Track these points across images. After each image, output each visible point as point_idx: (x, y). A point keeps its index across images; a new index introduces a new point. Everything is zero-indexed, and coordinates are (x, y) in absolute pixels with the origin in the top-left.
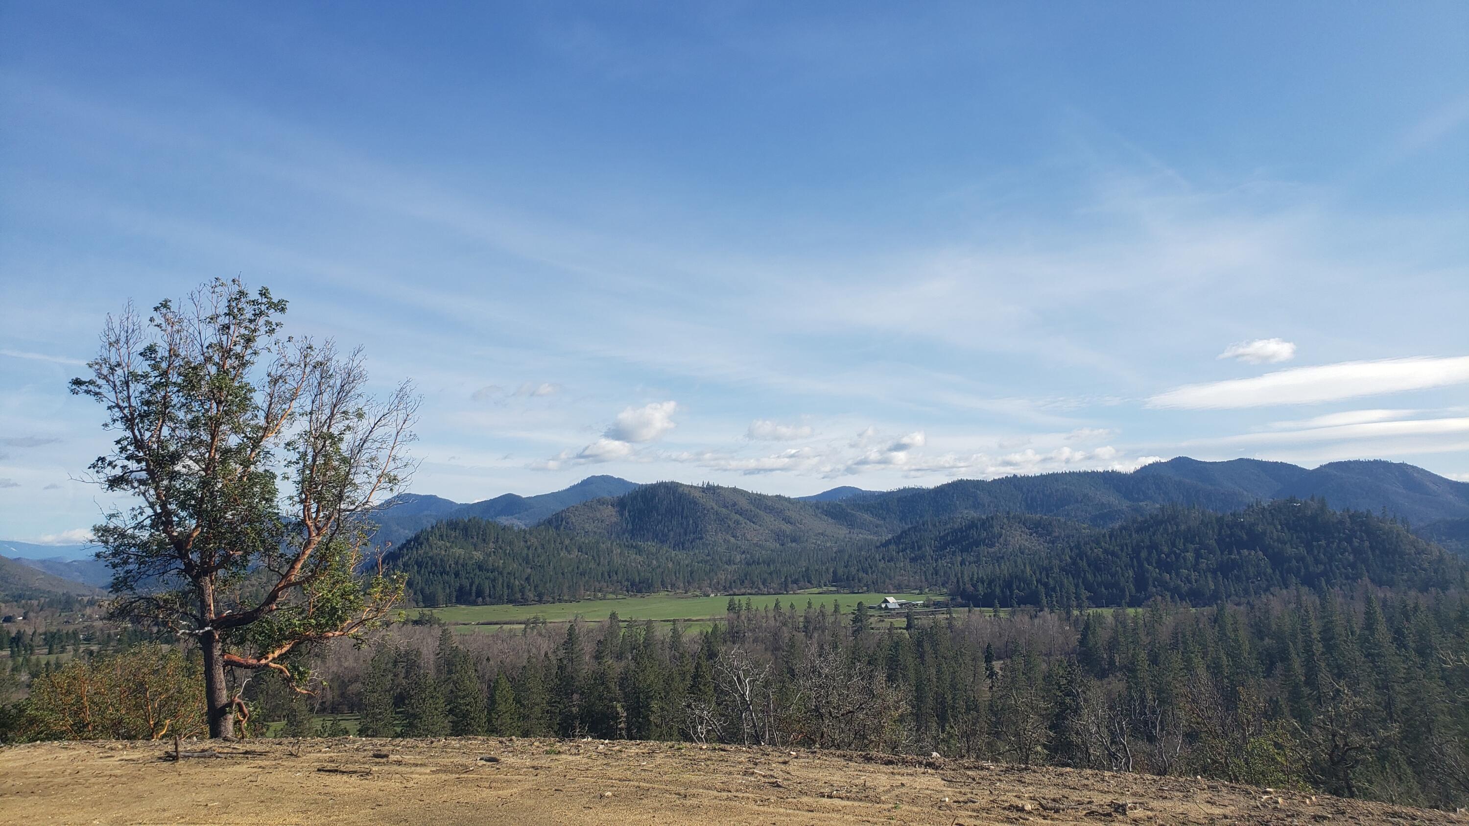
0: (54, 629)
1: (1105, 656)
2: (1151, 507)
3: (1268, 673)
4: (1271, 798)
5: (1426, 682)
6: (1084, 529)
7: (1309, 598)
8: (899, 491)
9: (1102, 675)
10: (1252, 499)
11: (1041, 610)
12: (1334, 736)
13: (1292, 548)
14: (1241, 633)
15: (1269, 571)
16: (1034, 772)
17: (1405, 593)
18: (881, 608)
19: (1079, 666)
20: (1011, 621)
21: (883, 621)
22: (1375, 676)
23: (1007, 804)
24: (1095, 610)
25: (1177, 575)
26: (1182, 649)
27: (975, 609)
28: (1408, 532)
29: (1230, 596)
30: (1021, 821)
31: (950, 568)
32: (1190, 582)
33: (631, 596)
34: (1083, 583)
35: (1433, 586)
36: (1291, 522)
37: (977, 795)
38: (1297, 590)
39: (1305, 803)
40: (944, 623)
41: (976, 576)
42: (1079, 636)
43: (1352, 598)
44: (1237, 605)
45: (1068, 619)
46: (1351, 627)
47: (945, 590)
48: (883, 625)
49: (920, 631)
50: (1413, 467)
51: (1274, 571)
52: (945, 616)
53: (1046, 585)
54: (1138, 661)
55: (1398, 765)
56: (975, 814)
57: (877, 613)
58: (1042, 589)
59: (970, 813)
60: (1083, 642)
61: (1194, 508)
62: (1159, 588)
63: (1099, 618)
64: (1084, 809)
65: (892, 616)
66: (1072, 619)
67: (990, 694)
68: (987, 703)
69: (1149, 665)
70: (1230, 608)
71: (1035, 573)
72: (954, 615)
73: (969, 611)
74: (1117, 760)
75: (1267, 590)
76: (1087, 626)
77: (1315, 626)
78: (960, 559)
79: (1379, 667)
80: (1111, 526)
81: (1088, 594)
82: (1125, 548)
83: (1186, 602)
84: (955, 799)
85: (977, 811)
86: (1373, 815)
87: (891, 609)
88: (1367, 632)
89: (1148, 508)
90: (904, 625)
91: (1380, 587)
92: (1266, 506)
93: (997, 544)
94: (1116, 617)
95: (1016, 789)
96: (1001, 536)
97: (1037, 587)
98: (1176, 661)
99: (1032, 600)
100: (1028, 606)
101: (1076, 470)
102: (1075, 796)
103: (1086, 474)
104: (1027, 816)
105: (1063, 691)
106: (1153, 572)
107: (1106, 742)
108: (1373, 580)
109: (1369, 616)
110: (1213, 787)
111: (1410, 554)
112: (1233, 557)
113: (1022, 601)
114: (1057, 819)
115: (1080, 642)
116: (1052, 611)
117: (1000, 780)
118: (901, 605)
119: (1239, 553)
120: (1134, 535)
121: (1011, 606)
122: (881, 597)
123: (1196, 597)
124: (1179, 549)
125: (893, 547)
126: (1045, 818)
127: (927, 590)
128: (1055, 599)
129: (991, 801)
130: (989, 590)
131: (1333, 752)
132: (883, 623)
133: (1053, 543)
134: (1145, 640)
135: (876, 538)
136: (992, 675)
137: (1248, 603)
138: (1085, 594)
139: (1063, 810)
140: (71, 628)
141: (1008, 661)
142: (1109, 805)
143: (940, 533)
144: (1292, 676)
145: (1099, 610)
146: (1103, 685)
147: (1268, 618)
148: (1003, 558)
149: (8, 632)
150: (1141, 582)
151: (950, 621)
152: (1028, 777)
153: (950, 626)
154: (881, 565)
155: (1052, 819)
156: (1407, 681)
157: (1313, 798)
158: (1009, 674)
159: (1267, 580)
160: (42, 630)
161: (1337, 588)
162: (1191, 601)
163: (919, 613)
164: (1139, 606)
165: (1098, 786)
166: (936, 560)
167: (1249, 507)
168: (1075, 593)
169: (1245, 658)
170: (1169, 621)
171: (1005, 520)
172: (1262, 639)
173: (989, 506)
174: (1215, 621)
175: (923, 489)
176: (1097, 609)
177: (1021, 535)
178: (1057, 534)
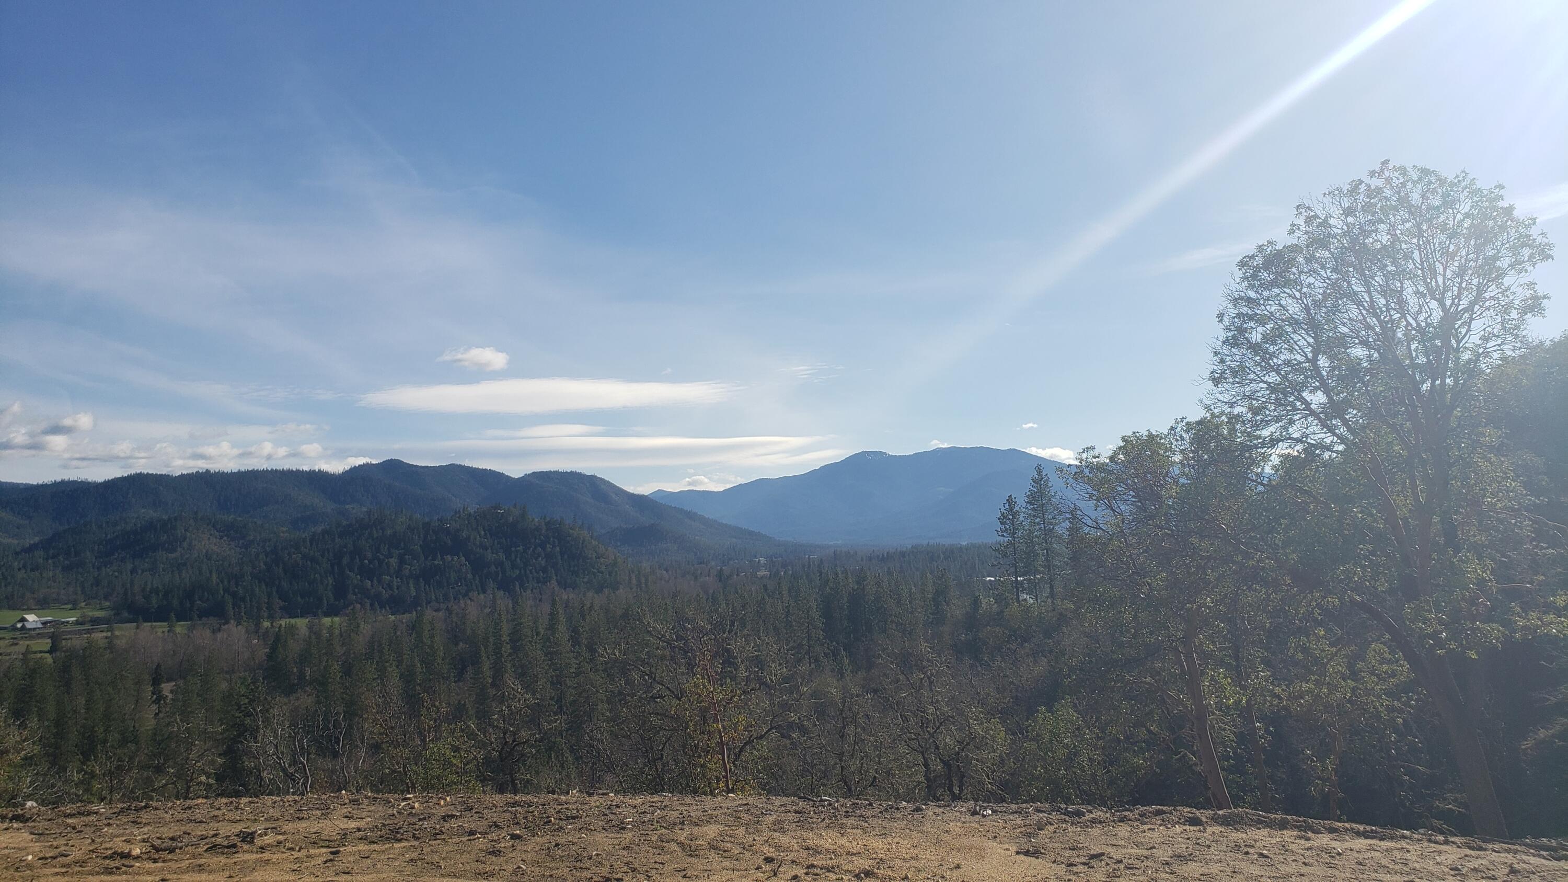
1: (295, 670)
2: (357, 510)
3: (460, 677)
4: (409, 804)
5: (592, 675)
6: (283, 532)
7: (503, 602)
8: (56, 484)
9: (290, 690)
10: (459, 505)
11: (227, 623)
12: (505, 733)
13: (493, 553)
14: (437, 639)
15: (470, 576)
16: (156, 809)
17: (584, 594)
18: (14, 628)
19: (263, 683)
20: (189, 636)
21: (16, 644)
22: (551, 672)
23: (110, 852)
24: (288, 620)
25: (379, 581)
26: (377, 658)
27: (145, 624)
28: (592, 538)
29: (429, 603)
30: (124, 869)
31: (116, 577)
32: (391, 589)
34: (277, 592)
35: (607, 587)
36: (494, 528)
37: (73, 846)
38: (494, 594)
39: (439, 804)
40: (102, 643)
41: (149, 586)
42: (268, 650)
43: (540, 600)
44: (436, 611)
45: (257, 632)
46: (537, 627)
47: (107, 604)
48: (16, 648)
49: (67, 654)
50: (601, 479)
51: (474, 576)
52: (104, 634)
53: (234, 595)
54: (330, 674)
55: (562, 753)
56: (64, 870)
57: (8, 635)
58: (229, 599)
59: (57, 870)
60: (270, 657)
61: (402, 512)
62: (359, 595)
63: (291, 629)
64: (207, 844)
65: (32, 638)
66: (262, 631)
67: (153, 722)
68: (150, 733)
69: (342, 676)
70: (429, 614)
71: (222, 582)
72: (117, 633)
73: (137, 628)
74: (294, 781)
75: (466, 595)
76: (278, 638)
77: (506, 628)
78: (130, 566)
79: (556, 664)
80: (313, 530)
81: (282, 604)
82: (326, 553)
83: (386, 610)
84: (41, 855)
85: (68, 866)
86: (496, 807)
87: (30, 629)
88: (549, 632)
89: (354, 511)
90: (48, 648)
91: (565, 589)
92: (472, 512)
93: (179, 549)
94: (310, 627)
95: (127, 832)
96: (185, 539)
97: (223, 597)
98: (370, 672)
99: (217, 612)
100: (211, 618)
101: (280, 468)
102: (199, 831)
103: (290, 472)
104: (132, 863)
105: (243, 711)
106: (354, 578)
107: (284, 762)
108: (559, 583)
109: (553, 616)
110: (354, 801)
111: (591, 558)
112: (436, 562)
113: (204, 614)
114: (171, 860)
115: (267, 656)
116: (239, 624)
117: (109, 825)
118: (45, 623)
119: (443, 559)
120: (337, 540)
121: (191, 619)
122: (17, 615)
123: (396, 604)
124: (382, 555)
125: (39, 554)
126: (155, 861)
127: (83, 604)
128: (243, 610)
129: (90, 851)
130: (165, 603)
131: (503, 748)
132: (16, 647)
133: (246, 549)
134: (340, 650)
135: (16, 542)
136: (159, 698)
137: (447, 609)
138: (278, 603)
139: (181, 848)
141: (181, 682)
142: (237, 835)
143: (106, 536)
144: (480, 678)
145: (293, 621)
146: (290, 701)
147: (464, 623)
148: (185, 564)
150: (340, 591)
151: (110, 641)
152: (145, 816)
153: (110, 646)
154: (21, 575)
155: (164, 861)
156: (577, 675)
157: (448, 799)
158: (181, 697)
159: (467, 585)
161: (529, 592)
162: (390, 608)
163: (69, 633)
164: (336, 615)
165: (230, 815)
166: (99, 569)
167: (456, 512)
168: (268, 603)
169: (438, 664)
170: (366, 629)
171: (192, 522)
172: (457, 644)
173: (173, 505)
174: (413, 628)
175: (89, 483)
176: (291, 619)
177: (209, 538)
178: (252, 538)
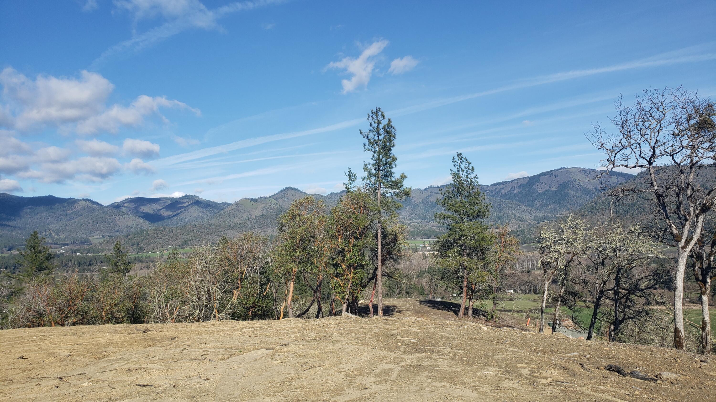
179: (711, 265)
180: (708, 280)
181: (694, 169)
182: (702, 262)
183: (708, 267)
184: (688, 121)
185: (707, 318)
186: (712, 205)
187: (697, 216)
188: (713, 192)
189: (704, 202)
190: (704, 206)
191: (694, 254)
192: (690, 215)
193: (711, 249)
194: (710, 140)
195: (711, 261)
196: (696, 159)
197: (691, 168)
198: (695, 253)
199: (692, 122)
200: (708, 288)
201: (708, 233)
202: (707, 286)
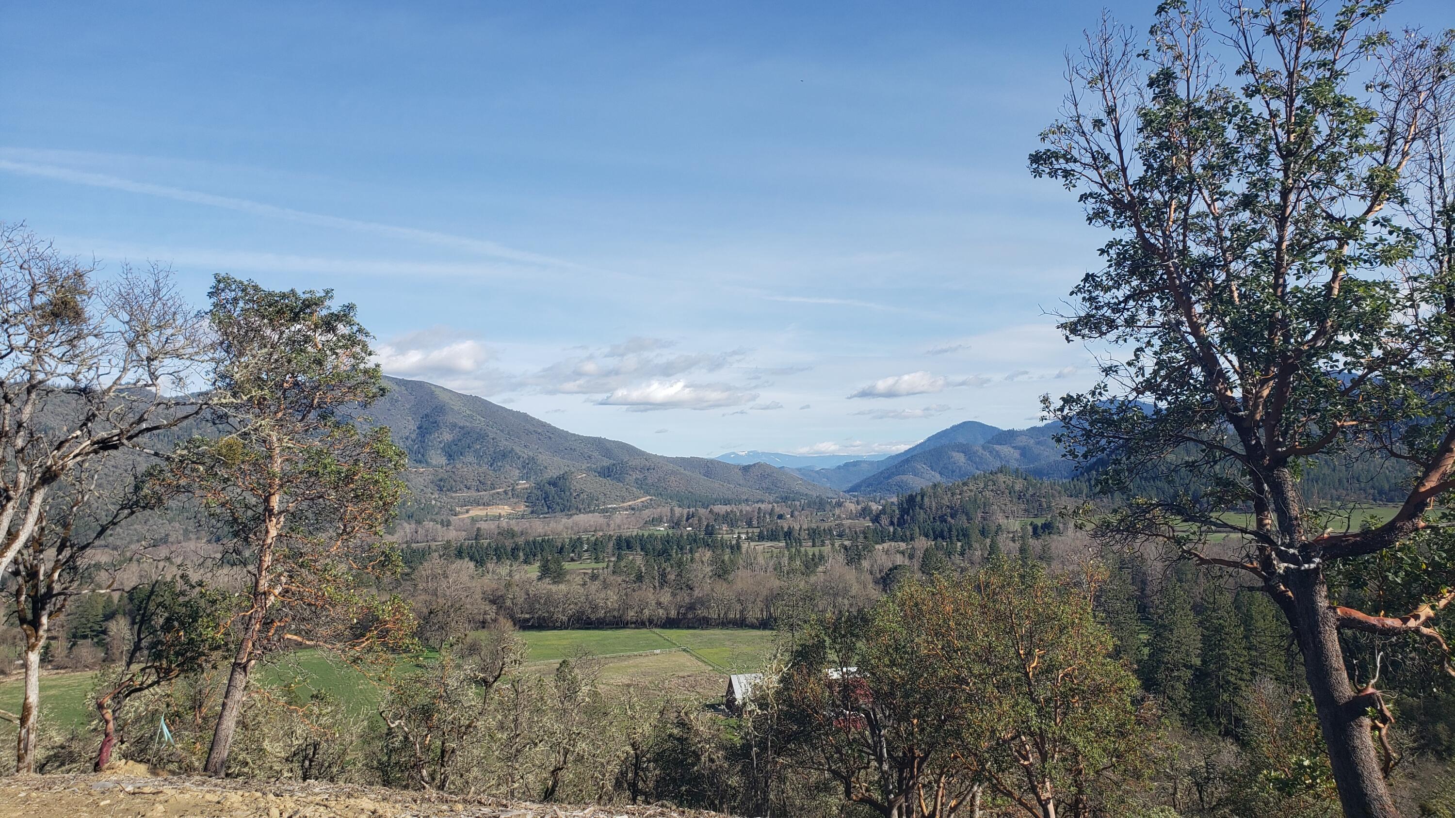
0: (814, 526)
33: (1380, 506)
140: (826, 525)
149: (782, 528)
160: (805, 526)
179: (52, 589)
180: (44, 620)
181: (33, 395)
182: (37, 584)
183: (45, 594)
184: (30, 296)
185: (33, 698)
186: (62, 469)
187: (32, 491)
188: (67, 445)
189: (49, 464)
190: (46, 472)
191: (21, 568)
192: (18, 489)
193: (58, 555)
194: (71, 340)
195: (53, 582)
196: (40, 376)
197: (29, 392)
198: (25, 567)
199: (39, 300)
200: (41, 637)
201: (55, 524)
202: (41, 633)
